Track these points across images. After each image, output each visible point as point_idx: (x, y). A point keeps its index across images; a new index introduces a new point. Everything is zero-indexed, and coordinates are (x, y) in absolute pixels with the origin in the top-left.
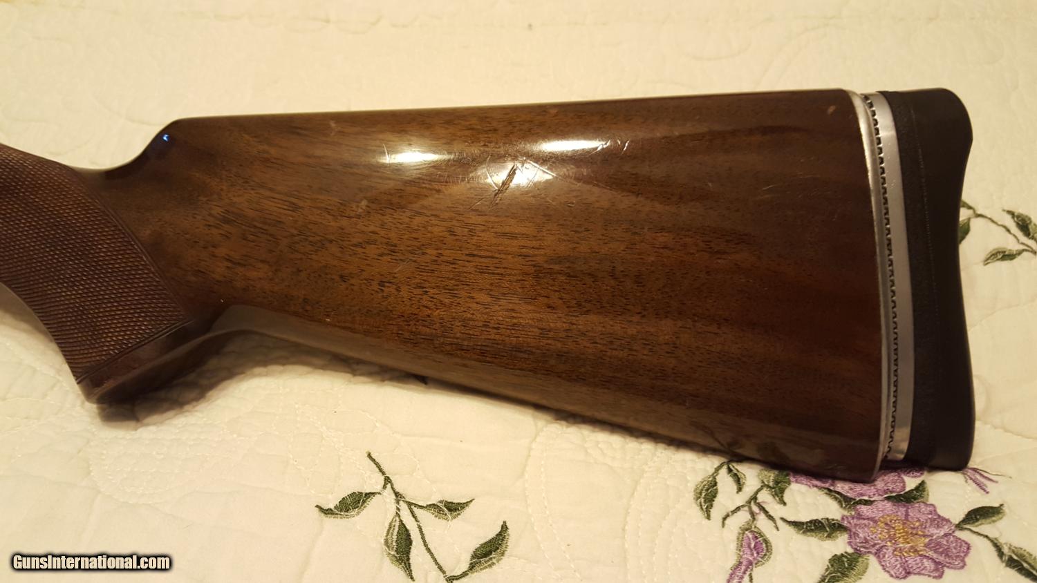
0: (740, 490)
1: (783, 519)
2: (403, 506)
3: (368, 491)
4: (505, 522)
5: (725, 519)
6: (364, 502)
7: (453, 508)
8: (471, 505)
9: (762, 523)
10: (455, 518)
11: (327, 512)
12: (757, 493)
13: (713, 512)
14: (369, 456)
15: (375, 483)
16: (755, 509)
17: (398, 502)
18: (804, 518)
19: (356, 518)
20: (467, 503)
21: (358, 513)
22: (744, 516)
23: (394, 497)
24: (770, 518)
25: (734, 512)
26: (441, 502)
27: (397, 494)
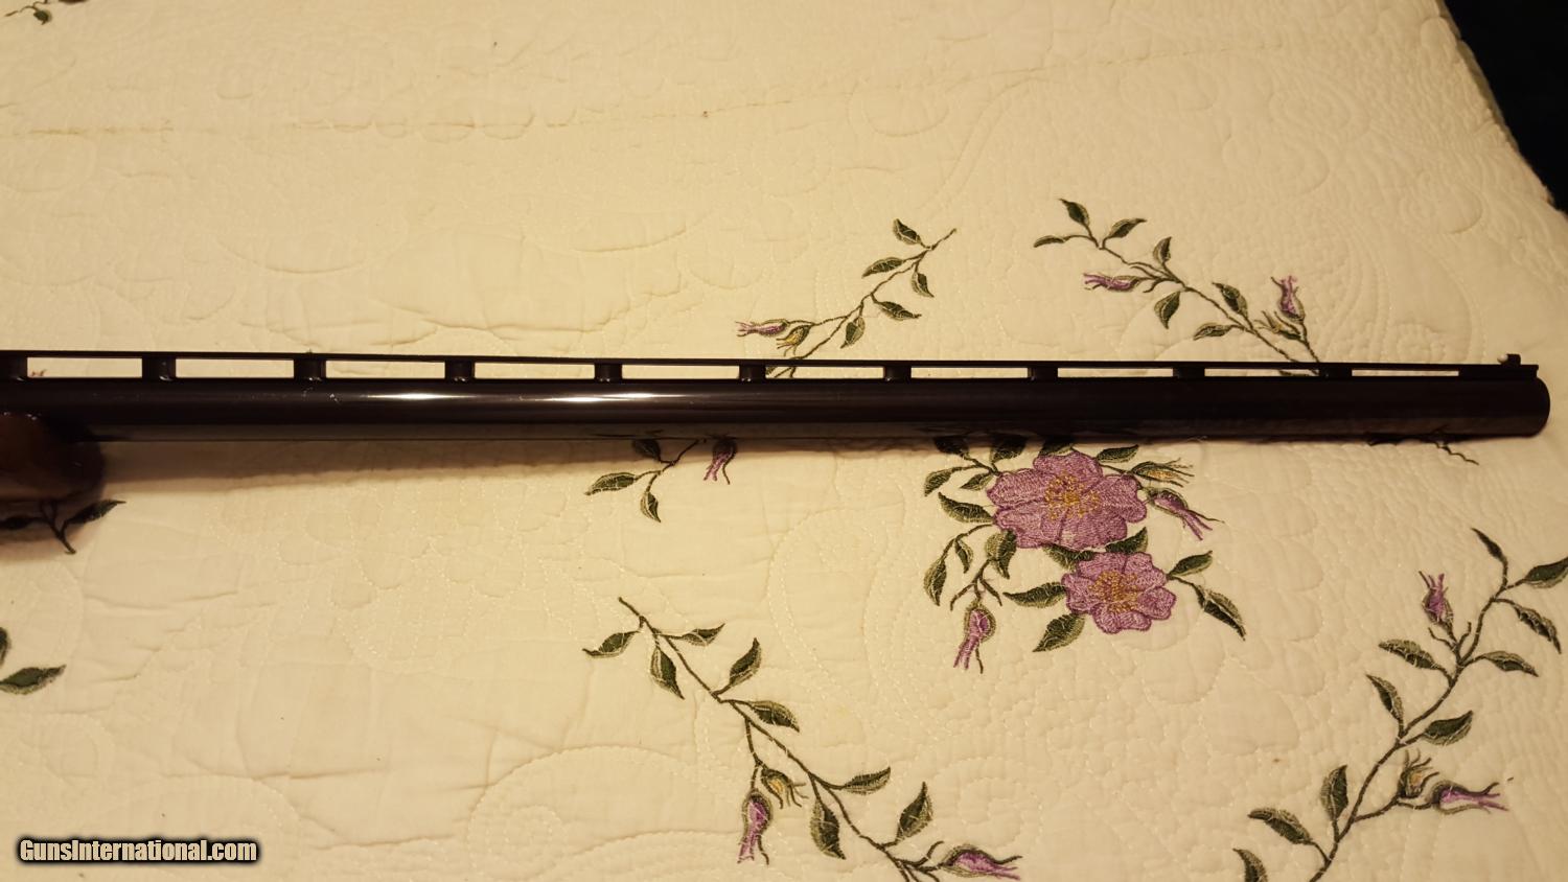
0: (966, 569)
1: (1006, 594)
2: (662, 640)
3: (627, 631)
4: (755, 639)
5: (952, 602)
6: (625, 641)
7: (706, 635)
8: (723, 629)
9: (988, 601)
10: (710, 642)
11: (594, 654)
12: (982, 569)
13: (941, 597)
14: (621, 600)
15: (631, 623)
16: (980, 587)
17: (655, 637)
18: (1024, 589)
19: (621, 656)
20: (719, 629)
21: (622, 652)
22: (970, 597)
23: (651, 633)
24: (994, 593)
25: (961, 594)
26: (695, 631)
27: (654, 631)
